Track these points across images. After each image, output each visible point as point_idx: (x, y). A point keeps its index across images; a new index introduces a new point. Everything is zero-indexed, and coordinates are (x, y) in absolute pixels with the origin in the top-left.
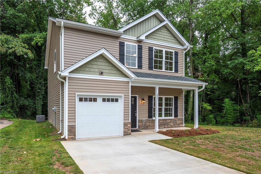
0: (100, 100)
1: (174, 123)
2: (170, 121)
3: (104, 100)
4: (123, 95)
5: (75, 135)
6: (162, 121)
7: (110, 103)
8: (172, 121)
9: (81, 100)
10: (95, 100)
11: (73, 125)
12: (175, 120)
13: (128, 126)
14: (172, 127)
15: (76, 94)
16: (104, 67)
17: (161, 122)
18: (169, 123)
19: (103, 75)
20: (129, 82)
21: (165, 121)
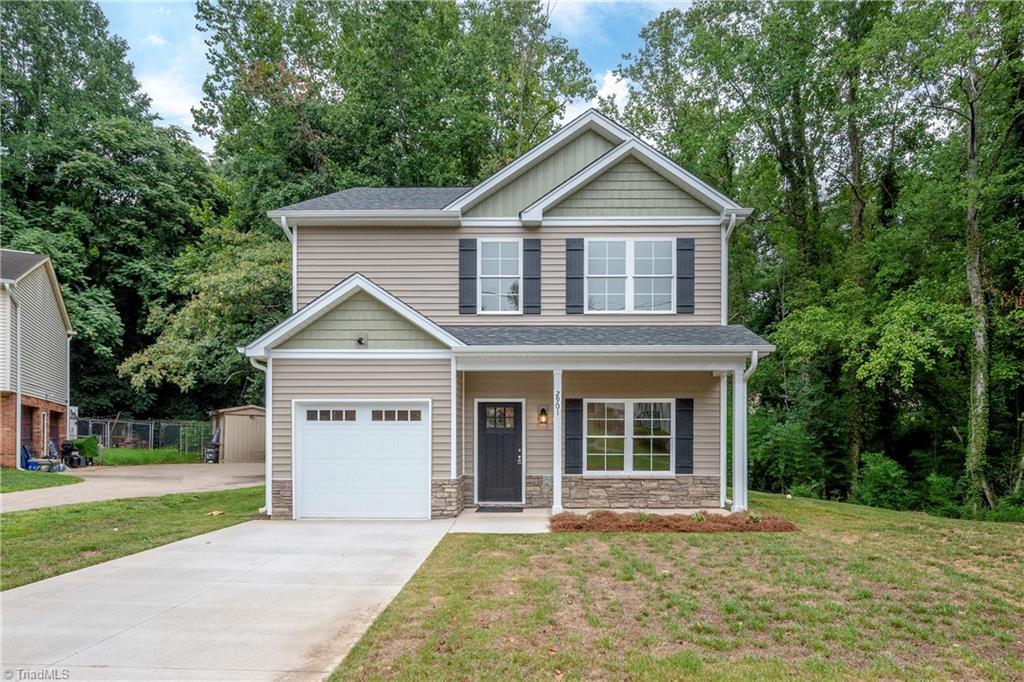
0: (364, 416)
1: (672, 493)
2: (655, 484)
3: (377, 416)
4: (430, 400)
5: (290, 508)
6: (623, 485)
7: (396, 425)
8: (668, 487)
9: (311, 415)
10: (351, 416)
11: (285, 481)
12: (681, 481)
13: (447, 490)
14: (665, 505)
15: (294, 401)
16: (370, 325)
17: (616, 486)
18: (651, 492)
19: (367, 348)
20: (450, 360)
21: (632, 485)
